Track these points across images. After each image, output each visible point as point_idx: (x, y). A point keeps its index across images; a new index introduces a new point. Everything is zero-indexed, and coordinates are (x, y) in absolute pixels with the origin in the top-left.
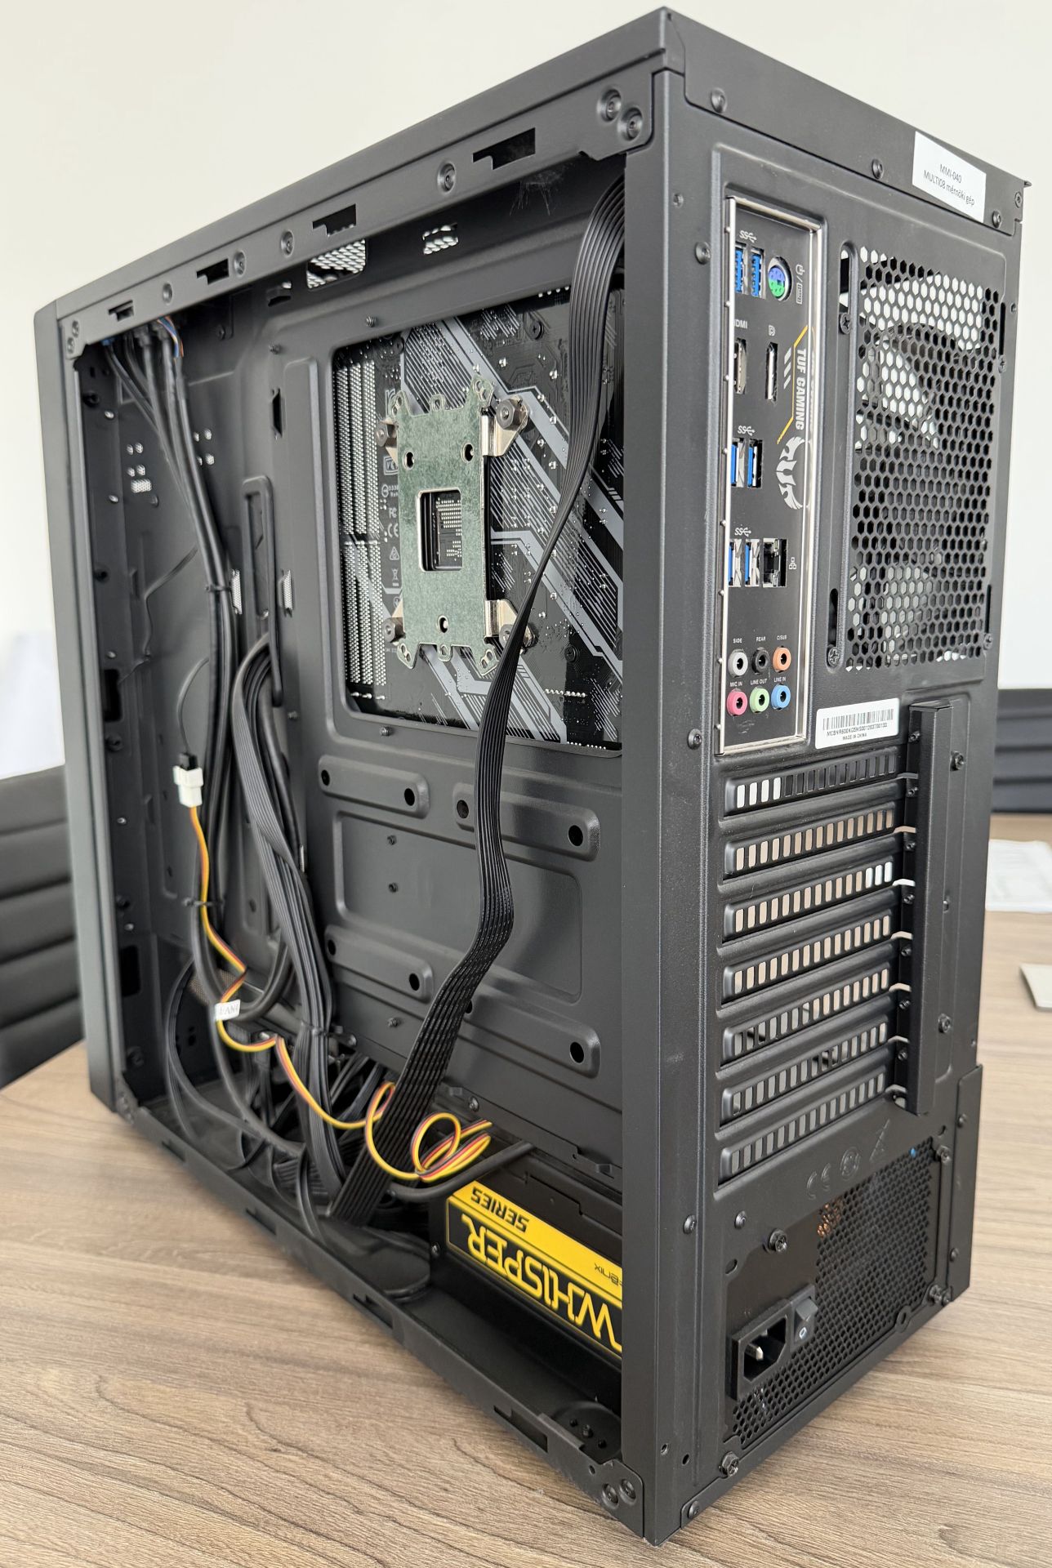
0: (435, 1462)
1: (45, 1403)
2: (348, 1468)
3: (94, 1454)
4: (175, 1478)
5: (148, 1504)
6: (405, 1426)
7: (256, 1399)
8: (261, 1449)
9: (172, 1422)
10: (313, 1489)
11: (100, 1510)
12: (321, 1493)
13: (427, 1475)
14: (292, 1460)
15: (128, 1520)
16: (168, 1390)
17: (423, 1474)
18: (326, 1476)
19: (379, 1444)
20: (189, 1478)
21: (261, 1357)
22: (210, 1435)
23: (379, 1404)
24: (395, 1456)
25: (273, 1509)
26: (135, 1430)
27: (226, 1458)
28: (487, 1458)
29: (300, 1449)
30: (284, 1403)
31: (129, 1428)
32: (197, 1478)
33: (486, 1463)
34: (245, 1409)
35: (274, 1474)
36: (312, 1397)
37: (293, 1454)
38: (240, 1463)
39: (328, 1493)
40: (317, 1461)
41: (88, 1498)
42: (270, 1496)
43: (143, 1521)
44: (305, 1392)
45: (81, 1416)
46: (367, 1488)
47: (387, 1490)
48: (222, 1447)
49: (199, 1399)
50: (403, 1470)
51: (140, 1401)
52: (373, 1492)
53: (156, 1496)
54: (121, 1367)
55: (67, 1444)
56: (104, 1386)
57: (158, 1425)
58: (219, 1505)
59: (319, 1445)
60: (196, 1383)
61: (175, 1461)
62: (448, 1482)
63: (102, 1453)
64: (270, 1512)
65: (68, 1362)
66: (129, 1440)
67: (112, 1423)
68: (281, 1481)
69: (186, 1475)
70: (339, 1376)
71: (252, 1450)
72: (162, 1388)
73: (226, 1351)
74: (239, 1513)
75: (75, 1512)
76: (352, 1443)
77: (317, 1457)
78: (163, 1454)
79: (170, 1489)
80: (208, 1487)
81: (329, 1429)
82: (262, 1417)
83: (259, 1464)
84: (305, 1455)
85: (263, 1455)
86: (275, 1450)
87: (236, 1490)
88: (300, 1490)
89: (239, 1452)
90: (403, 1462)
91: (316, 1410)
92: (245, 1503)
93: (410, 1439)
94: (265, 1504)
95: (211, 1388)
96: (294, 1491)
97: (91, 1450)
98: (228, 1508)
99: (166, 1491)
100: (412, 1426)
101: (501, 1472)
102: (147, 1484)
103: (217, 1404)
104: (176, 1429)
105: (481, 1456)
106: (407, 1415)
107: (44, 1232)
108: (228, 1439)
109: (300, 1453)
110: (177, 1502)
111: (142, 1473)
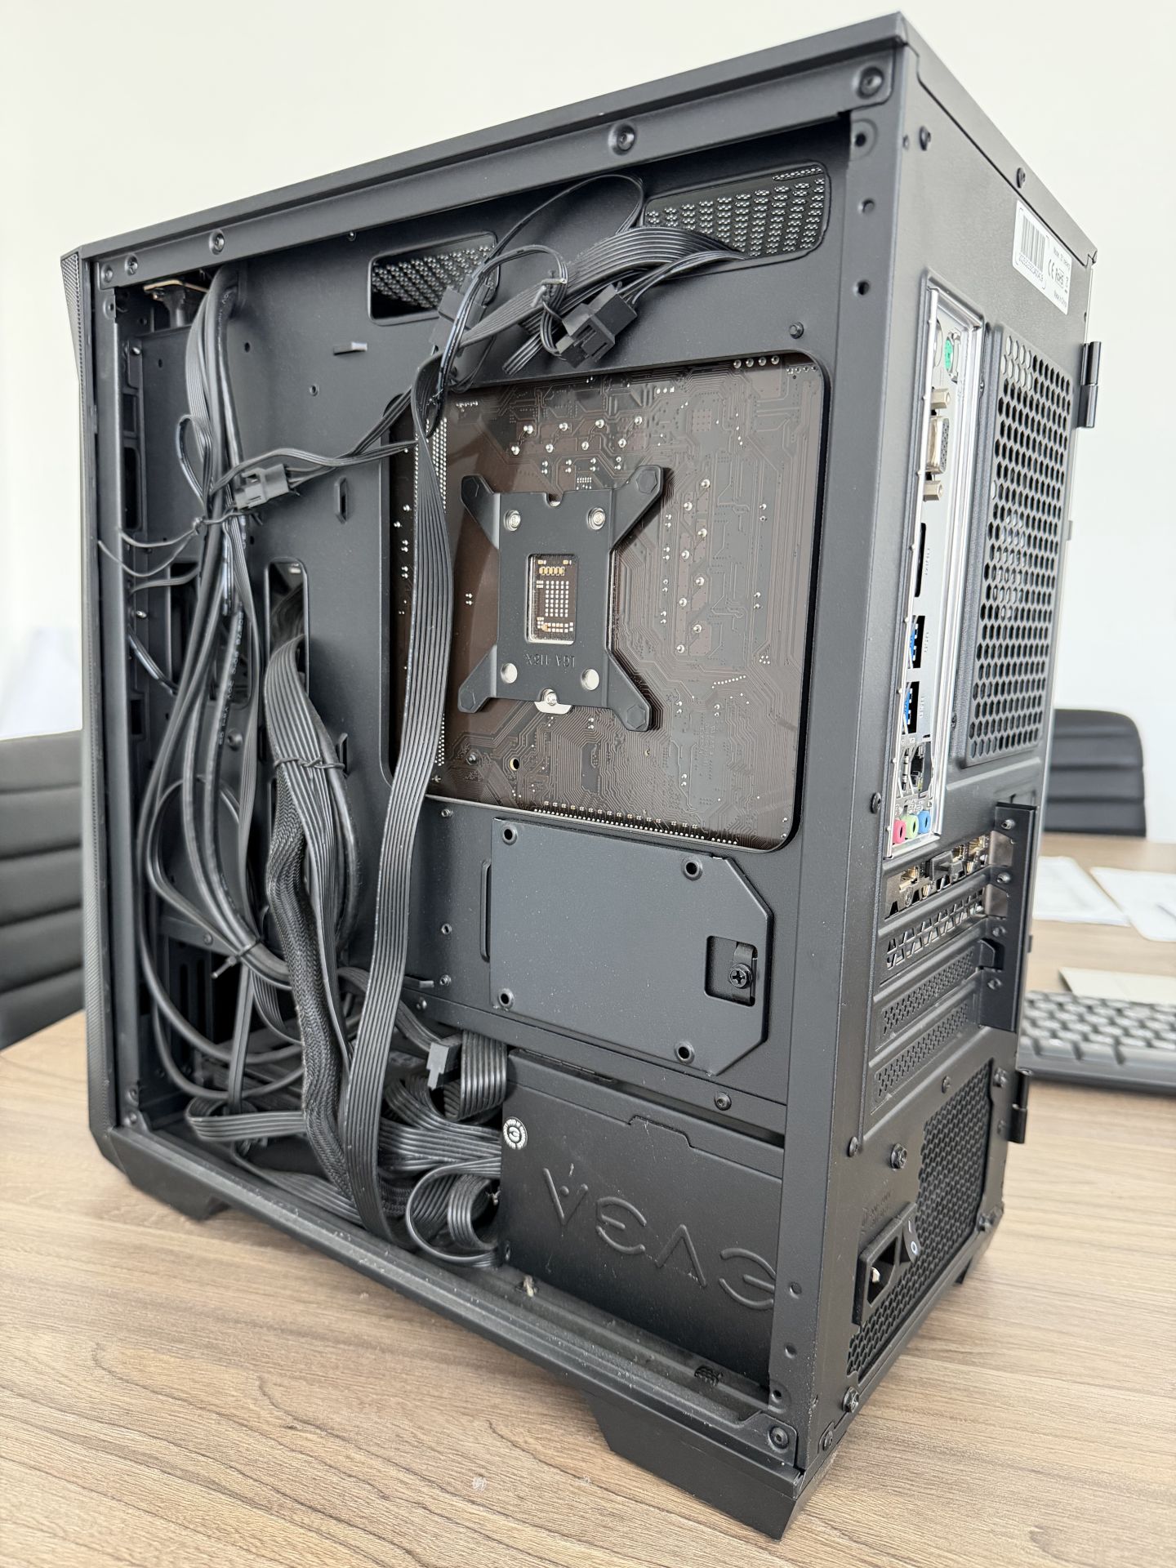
0: (469, 1445)
1: (36, 1370)
2: (374, 1449)
3: (88, 1426)
4: (177, 1454)
5: (148, 1483)
6: (434, 1405)
7: (269, 1372)
8: (274, 1425)
9: (176, 1394)
10: (333, 1470)
11: (93, 1487)
12: (342, 1476)
13: (460, 1459)
14: (311, 1439)
15: (125, 1499)
16: (172, 1360)
17: (455, 1458)
18: (348, 1457)
19: (406, 1424)
20: (193, 1455)
21: (275, 1329)
22: (218, 1410)
23: (405, 1381)
24: (424, 1437)
25: (288, 1492)
26: (133, 1401)
27: (234, 1434)
28: (526, 1442)
29: (318, 1427)
30: (301, 1378)
31: (128, 1400)
32: (203, 1455)
33: (525, 1446)
34: (257, 1383)
35: (289, 1454)
36: (331, 1371)
37: (311, 1432)
38: (251, 1440)
39: (350, 1476)
40: (337, 1440)
41: (80, 1474)
42: (284, 1477)
43: (142, 1500)
44: (323, 1366)
45: (75, 1385)
46: (393, 1471)
47: (416, 1474)
48: (231, 1422)
49: (207, 1370)
50: (433, 1453)
51: (141, 1371)
52: (402, 1475)
53: (155, 1473)
54: (121, 1335)
55: (58, 1414)
56: (101, 1354)
57: (160, 1397)
58: (228, 1485)
59: (340, 1424)
60: (203, 1354)
61: (178, 1436)
62: (483, 1467)
63: (97, 1426)
64: (284, 1494)
65: (62, 1328)
66: (128, 1412)
67: (108, 1393)
68: (297, 1461)
69: (191, 1451)
70: (361, 1351)
71: (265, 1427)
72: (165, 1358)
73: (237, 1322)
74: (250, 1495)
75: (64, 1488)
76: (376, 1423)
77: (337, 1436)
78: (166, 1428)
79: (174, 1467)
80: (216, 1466)
81: (350, 1406)
82: (276, 1393)
83: (273, 1442)
84: (324, 1433)
85: (276, 1432)
86: (291, 1428)
87: (246, 1470)
88: (319, 1472)
89: (251, 1429)
90: (433, 1445)
91: (336, 1387)
92: (256, 1484)
93: (441, 1419)
94: (279, 1485)
95: (220, 1359)
96: (311, 1472)
97: (84, 1422)
98: (236, 1488)
99: (168, 1469)
100: (441, 1405)
101: (542, 1458)
102: (148, 1460)
103: (226, 1376)
104: (180, 1402)
105: (520, 1440)
106: (436, 1394)
107: (40, 1194)
108: (238, 1413)
109: (318, 1431)
110: (180, 1481)
111: (141, 1449)
